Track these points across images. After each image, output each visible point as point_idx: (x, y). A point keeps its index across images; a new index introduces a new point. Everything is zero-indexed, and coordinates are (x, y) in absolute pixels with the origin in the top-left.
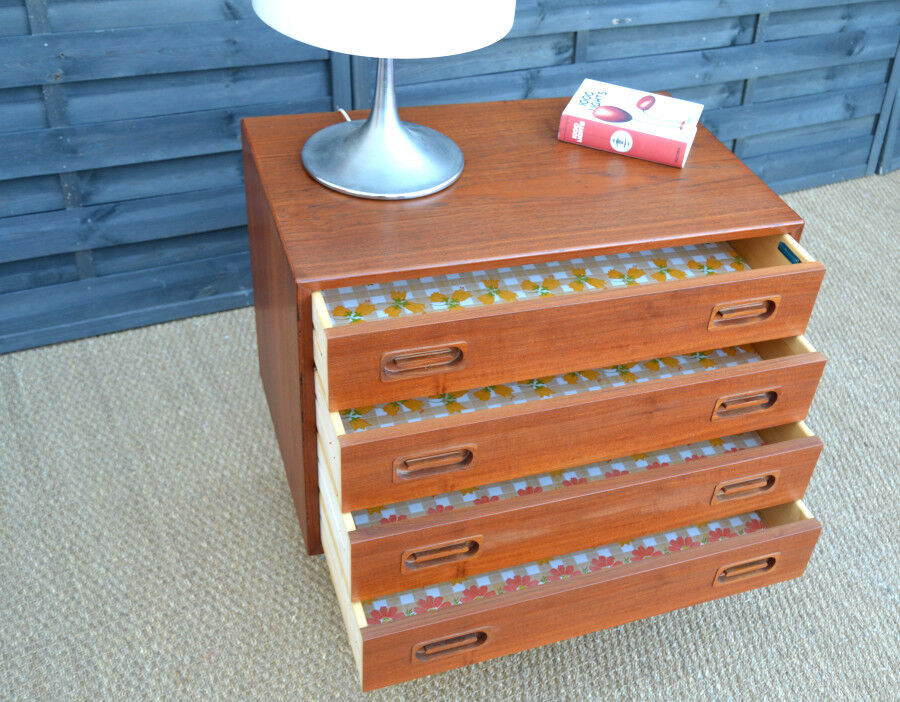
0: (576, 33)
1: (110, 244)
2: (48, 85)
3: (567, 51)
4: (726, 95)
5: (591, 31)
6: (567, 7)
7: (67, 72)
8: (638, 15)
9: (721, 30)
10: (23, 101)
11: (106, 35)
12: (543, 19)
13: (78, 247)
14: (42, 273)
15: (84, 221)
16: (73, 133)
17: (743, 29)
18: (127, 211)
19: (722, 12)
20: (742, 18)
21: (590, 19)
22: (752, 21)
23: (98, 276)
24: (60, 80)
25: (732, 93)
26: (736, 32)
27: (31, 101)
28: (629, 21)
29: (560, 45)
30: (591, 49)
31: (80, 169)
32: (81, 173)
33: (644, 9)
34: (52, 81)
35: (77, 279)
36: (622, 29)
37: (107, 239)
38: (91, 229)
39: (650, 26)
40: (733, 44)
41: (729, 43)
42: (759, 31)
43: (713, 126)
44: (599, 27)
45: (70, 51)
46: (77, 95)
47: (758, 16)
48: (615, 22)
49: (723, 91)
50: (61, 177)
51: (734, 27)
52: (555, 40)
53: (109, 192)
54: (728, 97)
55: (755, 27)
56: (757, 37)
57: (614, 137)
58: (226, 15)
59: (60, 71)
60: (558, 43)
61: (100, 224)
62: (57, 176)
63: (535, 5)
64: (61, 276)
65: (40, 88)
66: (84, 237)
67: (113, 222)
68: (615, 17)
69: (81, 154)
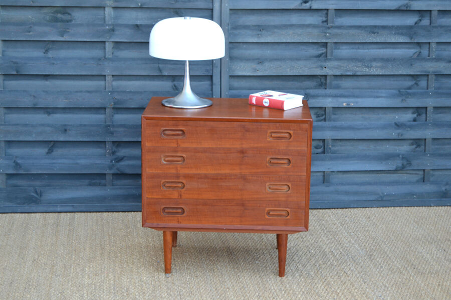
0: (325, 108)
1: (119, 173)
3: (322, 116)
4: (414, 146)
5: (333, 108)
6: (319, 96)
7: (115, 104)
8: (357, 102)
9: (405, 114)
10: (99, 114)
11: (130, 92)
12: (308, 100)
13: (108, 171)
14: (94, 181)
15: (111, 161)
16: (113, 126)
17: (419, 115)
18: (128, 160)
19: (404, 105)
20: (417, 108)
21: (331, 102)
22: (423, 110)
23: (113, 185)
24: (112, 107)
25: (419, 146)
26: (415, 115)
27: (102, 114)
28: (352, 105)
30: (333, 116)
31: (114, 140)
32: (114, 142)
33: (359, 100)
34: (109, 107)
35: (105, 185)
36: (348, 108)
37: (119, 170)
38: (113, 165)
39: (365, 108)
40: (415, 120)
41: (412, 120)
42: (428, 115)
43: (408, 161)
44: (337, 106)
45: (117, 97)
46: (117, 113)
47: (426, 108)
48: (345, 105)
49: (412, 144)
50: (107, 143)
51: (413, 113)
52: (316, 111)
53: (123, 152)
54: (416, 148)
55: (426, 114)
56: (428, 118)
57: (264, 101)
58: (173, 89)
59: (113, 103)
60: (318, 112)
61: (117, 164)
62: (105, 142)
64: (100, 183)
65: (105, 108)
66: (110, 168)
67: (122, 163)
68: (344, 102)
69: (115, 135)
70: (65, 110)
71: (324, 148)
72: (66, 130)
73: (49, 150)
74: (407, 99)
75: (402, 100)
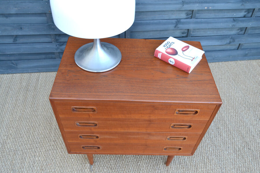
0: (193, 10)
2: (48, 13)
3: (190, 15)
4: (239, 31)
5: (198, 10)
6: (191, 3)
8: (214, 7)
9: (241, 13)
10: (42, 16)
12: (183, 6)
13: (55, 51)
14: (47, 56)
15: (56, 46)
17: (249, 13)
19: (242, 7)
20: (248, 9)
21: (198, 7)
22: (252, 11)
23: (60, 58)
24: (50, 12)
25: (242, 31)
27: (44, 17)
28: (210, 8)
29: (188, 13)
30: (197, 15)
31: (55, 34)
32: (56, 35)
33: (216, 5)
35: (55, 58)
36: (208, 10)
37: (62, 51)
39: (218, 10)
40: (244, 17)
41: (243, 16)
43: (233, 40)
44: (201, 9)
47: (254, 9)
48: (206, 8)
49: (238, 30)
51: (245, 12)
52: (187, 12)
54: (240, 32)
55: (253, 12)
56: (253, 15)
57: (170, 59)
60: (188, 12)
61: (60, 47)
62: (50, 35)
63: (181, 2)
64: (52, 57)
65: (46, 14)
66: (57, 49)
67: (63, 47)
68: (206, 7)
69: (56, 30)
70: (17, 15)
71: (188, 34)
72: (21, 28)
73: (14, 40)
74: (244, 4)
75: (242, 4)
